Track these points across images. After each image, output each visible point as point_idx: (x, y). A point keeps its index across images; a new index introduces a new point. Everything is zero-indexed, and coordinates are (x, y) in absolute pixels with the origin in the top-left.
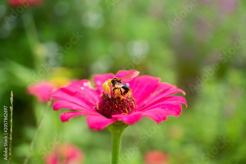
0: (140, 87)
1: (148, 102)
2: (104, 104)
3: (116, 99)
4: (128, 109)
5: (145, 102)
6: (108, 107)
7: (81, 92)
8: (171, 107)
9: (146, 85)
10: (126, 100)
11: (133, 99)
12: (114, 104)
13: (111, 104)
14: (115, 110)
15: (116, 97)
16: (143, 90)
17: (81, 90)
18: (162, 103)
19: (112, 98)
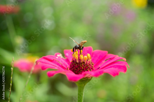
0: (95, 57)
1: (101, 66)
2: (74, 66)
3: (82, 63)
4: (90, 69)
5: (99, 66)
6: (77, 69)
7: (57, 60)
8: (119, 67)
9: (98, 55)
10: (88, 64)
11: (93, 63)
12: (81, 66)
13: (78, 66)
14: (81, 70)
15: (82, 62)
16: (97, 58)
17: (56, 59)
18: (113, 65)
19: (79, 63)
